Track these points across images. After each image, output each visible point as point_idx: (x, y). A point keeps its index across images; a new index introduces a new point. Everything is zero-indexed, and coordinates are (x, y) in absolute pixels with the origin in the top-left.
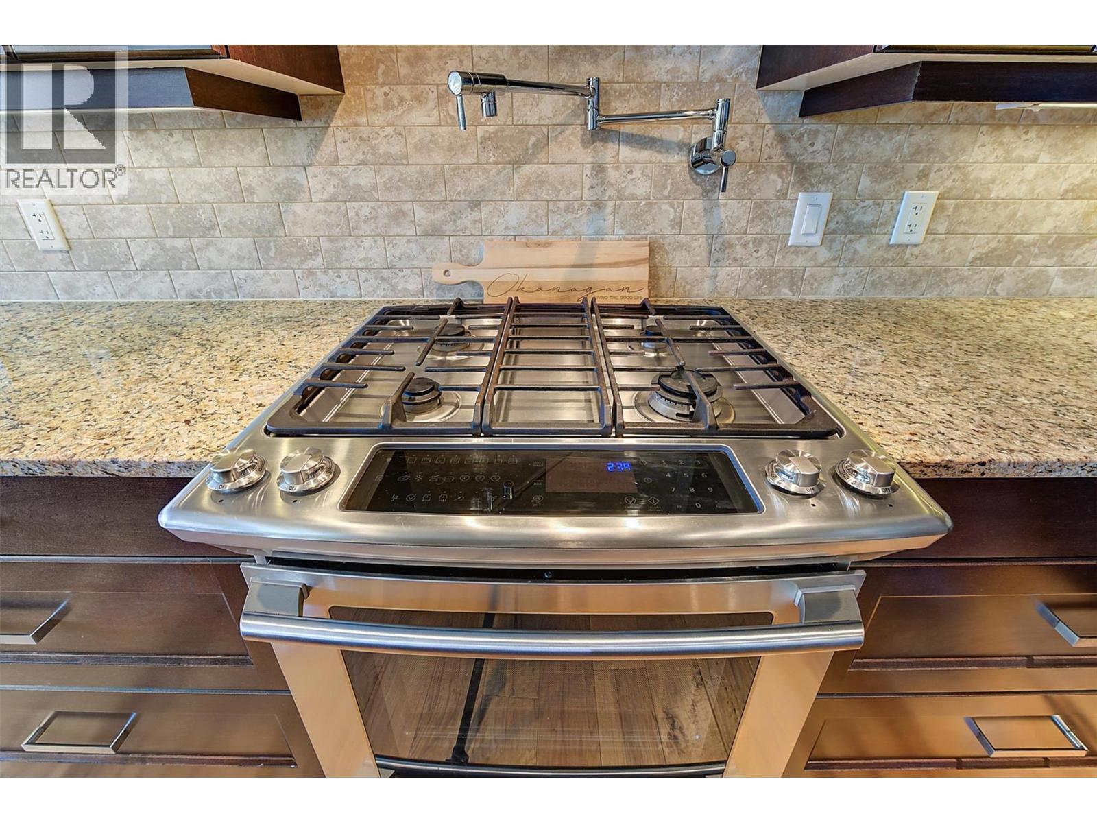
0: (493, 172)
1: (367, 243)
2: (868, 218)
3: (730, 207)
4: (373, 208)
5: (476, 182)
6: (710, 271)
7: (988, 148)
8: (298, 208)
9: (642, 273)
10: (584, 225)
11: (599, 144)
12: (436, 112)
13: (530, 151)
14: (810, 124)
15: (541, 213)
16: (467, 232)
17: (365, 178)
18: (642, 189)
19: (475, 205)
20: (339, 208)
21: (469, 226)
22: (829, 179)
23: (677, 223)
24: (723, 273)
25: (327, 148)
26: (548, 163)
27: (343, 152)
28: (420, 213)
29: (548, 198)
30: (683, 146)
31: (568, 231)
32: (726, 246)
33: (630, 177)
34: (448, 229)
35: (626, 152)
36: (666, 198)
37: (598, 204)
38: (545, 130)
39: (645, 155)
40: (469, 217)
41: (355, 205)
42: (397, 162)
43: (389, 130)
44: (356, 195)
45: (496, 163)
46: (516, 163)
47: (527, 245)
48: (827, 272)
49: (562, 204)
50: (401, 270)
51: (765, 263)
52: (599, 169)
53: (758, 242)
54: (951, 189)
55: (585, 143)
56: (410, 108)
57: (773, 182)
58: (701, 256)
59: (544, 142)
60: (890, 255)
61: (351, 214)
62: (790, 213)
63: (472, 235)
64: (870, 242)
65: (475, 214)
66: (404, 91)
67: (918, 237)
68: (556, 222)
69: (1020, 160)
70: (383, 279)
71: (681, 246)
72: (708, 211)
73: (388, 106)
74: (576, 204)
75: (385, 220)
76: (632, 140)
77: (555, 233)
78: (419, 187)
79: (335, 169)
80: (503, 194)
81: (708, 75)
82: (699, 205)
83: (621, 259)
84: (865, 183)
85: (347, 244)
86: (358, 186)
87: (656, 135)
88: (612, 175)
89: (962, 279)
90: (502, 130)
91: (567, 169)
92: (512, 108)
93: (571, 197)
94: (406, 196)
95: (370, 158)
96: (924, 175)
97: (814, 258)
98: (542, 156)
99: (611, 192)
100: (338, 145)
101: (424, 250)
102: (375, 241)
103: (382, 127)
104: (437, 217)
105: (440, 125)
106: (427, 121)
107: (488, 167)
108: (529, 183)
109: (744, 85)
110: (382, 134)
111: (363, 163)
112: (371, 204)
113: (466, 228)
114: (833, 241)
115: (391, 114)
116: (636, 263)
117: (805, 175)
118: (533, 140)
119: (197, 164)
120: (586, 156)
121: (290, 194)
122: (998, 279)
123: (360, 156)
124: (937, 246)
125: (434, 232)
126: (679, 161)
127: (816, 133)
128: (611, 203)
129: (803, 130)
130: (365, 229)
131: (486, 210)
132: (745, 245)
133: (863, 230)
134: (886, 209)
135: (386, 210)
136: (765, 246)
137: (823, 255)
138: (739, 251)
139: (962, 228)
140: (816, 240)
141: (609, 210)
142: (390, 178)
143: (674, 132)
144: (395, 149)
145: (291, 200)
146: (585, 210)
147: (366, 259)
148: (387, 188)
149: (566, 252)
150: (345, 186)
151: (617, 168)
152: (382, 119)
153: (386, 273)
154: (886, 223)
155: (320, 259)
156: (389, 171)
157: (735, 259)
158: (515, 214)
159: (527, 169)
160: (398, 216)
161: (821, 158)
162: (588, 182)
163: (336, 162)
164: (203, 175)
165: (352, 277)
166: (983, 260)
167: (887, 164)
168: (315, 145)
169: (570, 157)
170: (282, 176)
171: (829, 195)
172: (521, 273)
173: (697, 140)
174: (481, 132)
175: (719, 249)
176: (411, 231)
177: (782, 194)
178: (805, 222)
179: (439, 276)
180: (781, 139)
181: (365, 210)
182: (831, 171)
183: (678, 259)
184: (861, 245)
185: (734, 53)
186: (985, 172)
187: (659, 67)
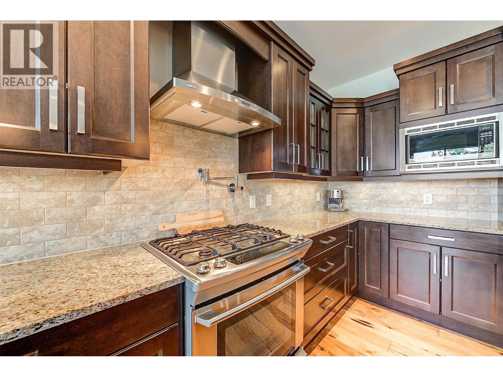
0: (178, 193)
1: (128, 220)
2: (262, 201)
3: (238, 200)
4: (133, 206)
5: (173, 195)
6: (235, 217)
7: (276, 186)
8: (97, 208)
9: (222, 219)
10: (204, 207)
11: (207, 185)
12: (161, 174)
13: (189, 186)
15: (192, 204)
17: (132, 195)
18: (218, 196)
19: (172, 203)
20: (118, 207)
21: (170, 210)
22: (255, 193)
23: (227, 205)
24: (238, 217)
25: (117, 184)
26: (194, 190)
27: (124, 186)
28: (152, 207)
29: (195, 200)
30: (226, 185)
31: (200, 209)
32: (238, 210)
33: (215, 193)
34: (162, 212)
35: (214, 187)
36: (224, 198)
37: (208, 201)
38: (193, 181)
39: (219, 187)
40: (170, 207)
41: (125, 205)
42: (145, 189)
43: (144, 179)
44: (127, 201)
45: (179, 190)
46: (186, 190)
47: (190, 214)
48: (257, 214)
49: (198, 201)
50: (141, 229)
51: (246, 213)
52: (208, 191)
53: (244, 208)
54: (273, 194)
55: (204, 184)
56: (152, 173)
57: (244, 193)
58: (233, 213)
59: (193, 184)
60: (267, 209)
61: (123, 209)
62: (249, 201)
63: (170, 213)
64: (263, 206)
65: (172, 206)
66: (151, 168)
67: (270, 205)
68: (197, 207)
69: (280, 188)
70: (133, 234)
71: (229, 211)
72: (233, 201)
73: (144, 172)
74: (202, 201)
75: (138, 210)
76: (216, 184)
77: (196, 210)
78: (153, 198)
79: (119, 192)
80: (181, 199)
81: (230, 170)
82: (231, 200)
83: (217, 216)
84: (260, 193)
85: (118, 221)
86: (128, 198)
87: (220, 183)
88: (211, 193)
89: (279, 213)
90: (181, 180)
91: (200, 192)
92: (184, 175)
93: (201, 199)
94: (147, 201)
95: (135, 188)
96: (269, 191)
97: (255, 211)
98: (193, 188)
99: (211, 197)
100: (122, 184)
101: (152, 220)
102: (132, 219)
103: (141, 178)
104: (158, 207)
105: (162, 178)
106: (158, 177)
107: (177, 191)
108: (189, 195)
109: (236, 172)
110: (141, 180)
111: (132, 190)
112: (132, 205)
113: (168, 211)
114: (257, 206)
115: (145, 175)
116: (220, 216)
117: (250, 192)
118: (190, 183)
119: (42, 190)
120: (204, 188)
121: (94, 202)
122: (284, 212)
123: (131, 188)
124: (274, 206)
125: (157, 213)
126: (226, 189)
127: (250, 183)
128: (211, 200)
129: (248, 182)
130: (128, 214)
131: (175, 204)
132: (242, 209)
133: (262, 204)
134: (265, 199)
135: (138, 206)
136: (246, 209)
137: (257, 210)
138: (241, 211)
139: (276, 202)
140: (255, 207)
141: (211, 202)
142: (142, 195)
143: (224, 182)
144: (145, 185)
145: (94, 204)
146: (205, 203)
147: (127, 226)
148: (140, 198)
149: (201, 215)
150: (122, 198)
151: (212, 191)
152: (141, 176)
153: (134, 231)
154: (265, 202)
155: (103, 229)
156: (141, 192)
157: (240, 213)
158: (185, 205)
159: (189, 191)
160: (143, 208)
161: (252, 188)
162: (205, 195)
163: (120, 189)
164: (44, 196)
165: (118, 235)
166: (281, 208)
167: (263, 189)
168: (111, 183)
169: (201, 188)
170: (92, 195)
171: (255, 196)
172: (190, 223)
173: (229, 184)
174: (175, 181)
175: (237, 211)
176: (148, 214)
177: (247, 196)
178: (252, 203)
179: (161, 228)
180: (245, 184)
181: (130, 207)
182: (254, 191)
183: (228, 214)
184: (262, 207)
185: (234, 166)
186: (276, 191)
187: (220, 167)
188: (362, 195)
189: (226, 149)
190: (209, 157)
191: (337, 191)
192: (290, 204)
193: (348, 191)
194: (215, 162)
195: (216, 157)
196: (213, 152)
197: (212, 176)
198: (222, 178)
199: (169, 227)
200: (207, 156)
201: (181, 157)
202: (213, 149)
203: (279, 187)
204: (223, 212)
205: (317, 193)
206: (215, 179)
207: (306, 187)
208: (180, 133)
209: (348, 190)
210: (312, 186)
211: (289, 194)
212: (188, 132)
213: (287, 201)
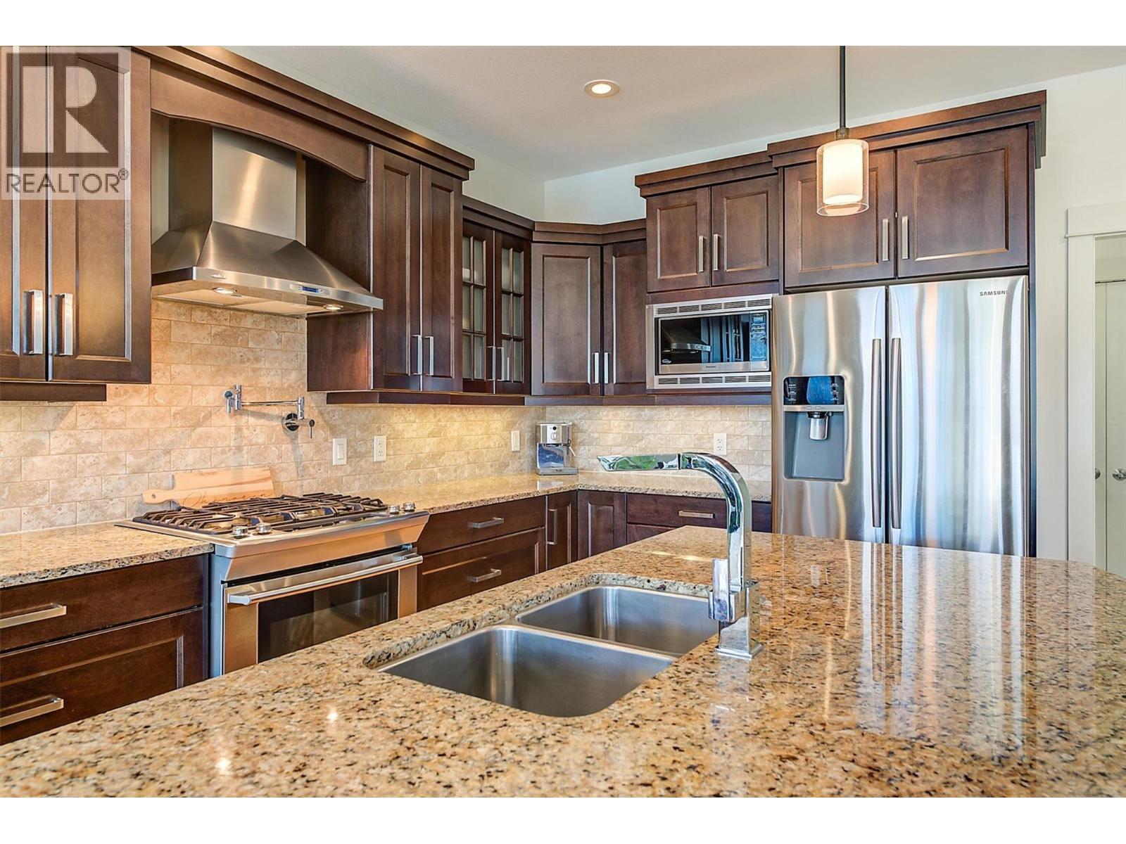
0: (180, 432)
1: (87, 482)
2: (363, 450)
3: (305, 448)
4: (97, 457)
5: (169, 438)
6: (299, 483)
7: (398, 417)
8: (37, 460)
9: (269, 485)
10: (232, 461)
11: (238, 417)
12: (147, 399)
13: (201, 420)
14: (331, 407)
15: (207, 455)
16: (161, 470)
17: (95, 438)
18: (261, 439)
19: (167, 452)
20: (71, 458)
21: (163, 465)
22: (344, 432)
23: (280, 457)
24: (305, 483)
25: (69, 419)
26: (211, 427)
27: (81, 421)
28: (130, 459)
29: (211, 446)
30: (278, 417)
31: (223, 465)
32: (305, 468)
33: (255, 433)
34: (148, 468)
35: (252, 420)
36: (274, 444)
37: (239, 449)
38: (210, 409)
39: (261, 421)
40: (164, 459)
41: (84, 455)
42: (118, 427)
43: (117, 408)
44: (86, 449)
45: (181, 427)
46: (194, 427)
47: (202, 474)
48: (353, 478)
49: (219, 449)
50: (111, 500)
51: (325, 475)
52: (239, 429)
53: (320, 465)
54: (390, 435)
55: (231, 417)
56: (131, 396)
57: (320, 433)
58: (294, 475)
59: (209, 416)
60: (375, 467)
61: (80, 461)
62: (330, 449)
63: (164, 471)
64: (366, 461)
65: (167, 458)
66: (129, 387)
67: (384, 458)
68: (215, 461)
69: (410, 421)
70: (96, 508)
71: (284, 470)
72: (294, 450)
73: (117, 395)
74: (227, 449)
75: (105, 465)
76: (254, 414)
77: (215, 467)
78: (132, 442)
79: (72, 432)
80: (185, 445)
81: (286, 385)
82: (290, 447)
83: (257, 478)
84: (358, 433)
85: (72, 484)
86: (88, 443)
87: (266, 412)
88: (246, 432)
89: (406, 477)
90: (185, 409)
91: (222, 430)
92: (191, 398)
93: (224, 445)
94: (122, 448)
95: (100, 425)
96: (379, 429)
97: (345, 472)
98: (208, 423)
99: (245, 442)
100: (79, 417)
101: (130, 483)
102: (95, 480)
103: (111, 407)
104: (142, 460)
105: (149, 406)
106: (141, 403)
107: (177, 429)
108: (200, 438)
109: (302, 390)
110: (111, 410)
111: (94, 428)
112: (95, 455)
113: (161, 467)
114: (351, 462)
115: (118, 399)
116: (264, 480)
117: (334, 431)
118: (203, 414)
120: (231, 422)
121: (34, 449)
122: (418, 475)
123: (93, 424)
124: (392, 461)
125: (139, 471)
126: (278, 425)
127: (334, 411)
128: (246, 448)
129: (329, 409)
130: (88, 472)
131: (174, 454)
132: (314, 467)
133: (362, 456)
134: (369, 445)
135: (106, 458)
136: (323, 466)
137: (349, 469)
138: (311, 470)
139: (399, 452)
140: (344, 462)
141: (245, 451)
142: (112, 438)
143: (274, 410)
144: (118, 420)
145: (33, 454)
146: (232, 451)
147: (86, 494)
148: (110, 444)
150: (78, 442)
151: (248, 429)
152: (112, 401)
153: (99, 503)
154: (370, 452)
155: (46, 497)
156: (112, 433)
157: (310, 475)
158: (191, 457)
159: (199, 430)
160: (115, 462)
161: (339, 422)
162: (233, 436)
163: (75, 428)
165: (72, 508)
166: (410, 467)
167: (364, 424)
168: (61, 417)
169: (223, 423)
170: (30, 437)
171: (345, 439)
172: (202, 492)
173: (285, 414)
174: (173, 410)
175: (302, 470)
176: (122, 472)
177: (326, 440)
178: (338, 453)
179: (148, 498)
180: (321, 413)
181: (91, 459)
182: (344, 428)
183: (283, 477)
184: (363, 463)
185: (298, 375)
186: (400, 427)
187: (265, 381)
188: (611, 436)
189: (279, 341)
190: (242, 362)
191: (553, 426)
192: (434, 457)
193: (586, 427)
194: (254, 370)
195: (257, 360)
196: (251, 350)
197: (247, 399)
198: (269, 404)
199: (162, 496)
200: (238, 358)
201: (184, 363)
202: (251, 345)
203: (405, 419)
204: (272, 470)
205: (512, 432)
206: (253, 404)
207: (479, 417)
208: (183, 318)
209: (585, 425)
210: (496, 416)
211: (431, 435)
212: (198, 315)
213: (427, 450)
